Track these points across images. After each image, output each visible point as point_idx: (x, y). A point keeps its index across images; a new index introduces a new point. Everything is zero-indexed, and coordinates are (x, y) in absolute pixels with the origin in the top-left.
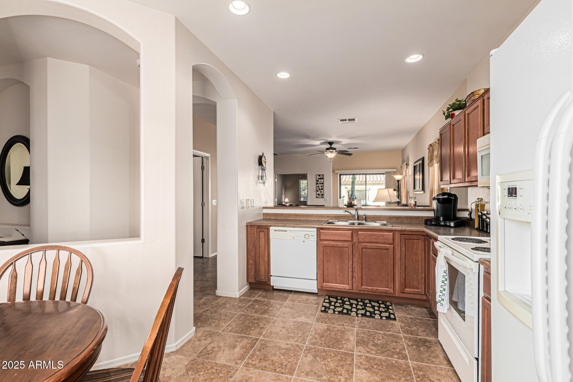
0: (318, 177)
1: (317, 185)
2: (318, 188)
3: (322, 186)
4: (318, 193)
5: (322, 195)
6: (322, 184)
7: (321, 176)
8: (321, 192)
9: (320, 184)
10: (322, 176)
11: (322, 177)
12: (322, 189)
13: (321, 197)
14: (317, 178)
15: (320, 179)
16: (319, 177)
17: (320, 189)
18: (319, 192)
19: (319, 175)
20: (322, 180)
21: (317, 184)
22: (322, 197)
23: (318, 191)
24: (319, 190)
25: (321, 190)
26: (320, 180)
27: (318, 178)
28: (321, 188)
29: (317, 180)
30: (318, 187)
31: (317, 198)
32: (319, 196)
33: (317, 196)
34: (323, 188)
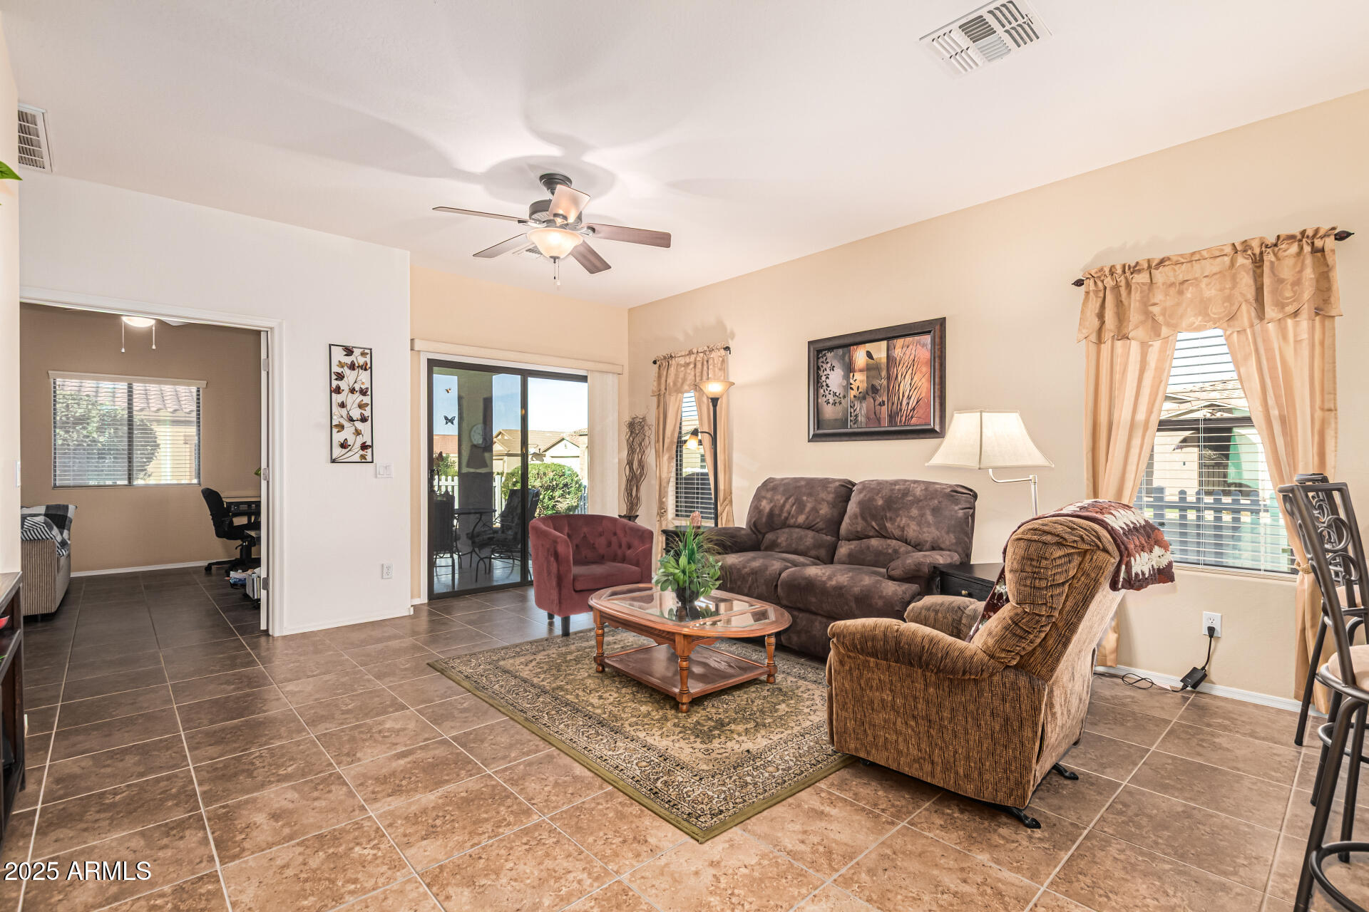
0: (339, 355)
1: (337, 398)
2: (344, 412)
3: (361, 406)
4: (339, 437)
5: (364, 447)
6: (363, 392)
7: (357, 352)
8: (358, 433)
9: (352, 391)
10: (363, 354)
11: (361, 360)
12: (364, 420)
13: (357, 458)
14: (335, 362)
15: (352, 367)
16: (348, 360)
17: (351, 420)
18: (348, 434)
19: (349, 351)
20: (364, 376)
21: (338, 390)
22: (363, 457)
23: (341, 427)
24: (346, 424)
25: (359, 425)
26: (350, 376)
27: (341, 365)
28: (356, 413)
29: (336, 369)
30: (342, 405)
31: (333, 461)
32: (344, 451)
33: (338, 451)
34: (367, 413)
